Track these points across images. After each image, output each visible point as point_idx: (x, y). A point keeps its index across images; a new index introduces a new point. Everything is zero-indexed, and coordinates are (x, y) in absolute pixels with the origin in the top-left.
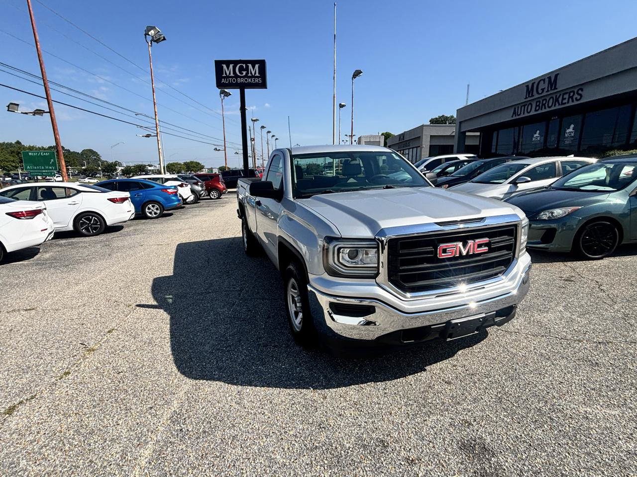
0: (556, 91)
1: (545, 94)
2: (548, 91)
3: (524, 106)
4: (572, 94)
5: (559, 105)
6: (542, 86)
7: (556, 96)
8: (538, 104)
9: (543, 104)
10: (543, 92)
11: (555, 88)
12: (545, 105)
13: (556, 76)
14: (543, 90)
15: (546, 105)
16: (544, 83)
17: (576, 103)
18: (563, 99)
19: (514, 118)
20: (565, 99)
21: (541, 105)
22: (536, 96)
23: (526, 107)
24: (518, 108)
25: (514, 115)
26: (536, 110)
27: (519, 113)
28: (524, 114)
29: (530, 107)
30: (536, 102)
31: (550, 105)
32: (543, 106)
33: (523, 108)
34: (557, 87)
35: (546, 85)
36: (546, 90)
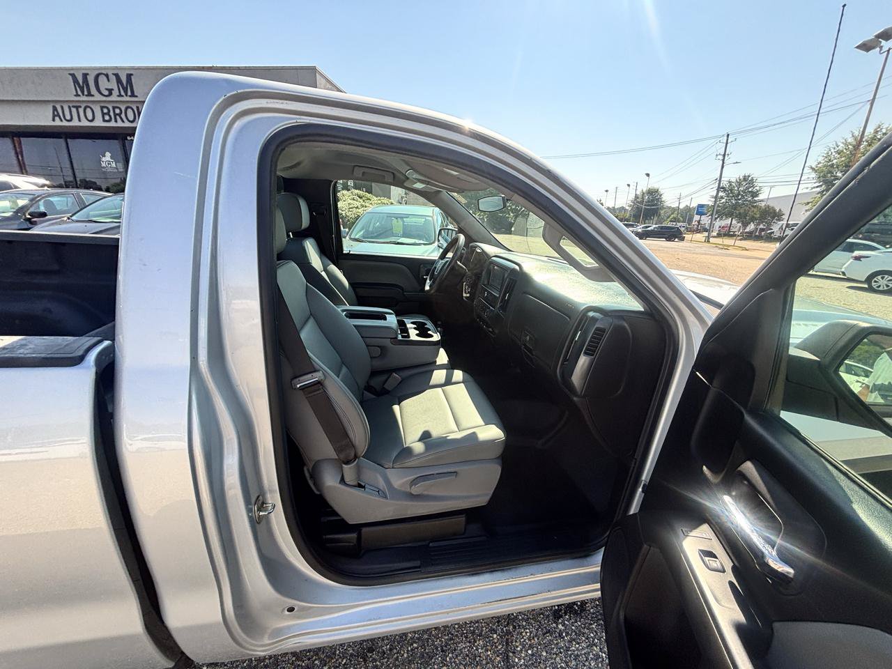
0: (134, 99)
1: (114, 98)
2: (120, 95)
3: (77, 108)
6: (104, 84)
7: (138, 107)
8: (105, 111)
9: (115, 115)
10: (110, 94)
11: (133, 95)
12: (120, 115)
13: (129, 76)
14: (110, 91)
15: (123, 116)
16: (109, 80)
19: (58, 123)
21: (112, 114)
22: (98, 97)
23: (81, 111)
24: (62, 108)
25: (57, 118)
26: (104, 121)
27: (68, 117)
28: (80, 121)
29: (89, 111)
30: (102, 108)
31: (131, 119)
32: (118, 117)
33: (74, 110)
34: (136, 94)
35: (113, 84)
36: (116, 92)
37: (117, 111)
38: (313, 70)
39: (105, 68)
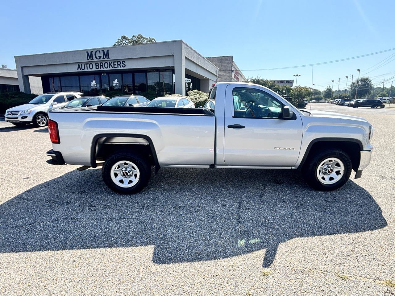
0: (109, 59)
1: (101, 59)
2: (104, 58)
3: (87, 64)
4: (119, 63)
5: (112, 67)
6: (98, 54)
7: (109, 62)
8: (97, 65)
9: (101, 66)
10: (100, 58)
11: (108, 58)
12: (102, 66)
13: (108, 51)
14: (100, 57)
15: (103, 66)
16: (100, 53)
17: (122, 68)
18: (114, 65)
19: (79, 70)
20: (116, 65)
21: (99, 66)
22: (95, 60)
23: (88, 65)
24: (81, 65)
25: (79, 69)
26: (96, 68)
27: (83, 68)
28: (87, 69)
29: (91, 65)
30: (96, 64)
31: (106, 67)
32: (101, 67)
33: (86, 65)
34: (109, 57)
35: (102, 55)
36: (102, 57)
37: (101, 64)
38: (181, 41)
39: (99, 49)
